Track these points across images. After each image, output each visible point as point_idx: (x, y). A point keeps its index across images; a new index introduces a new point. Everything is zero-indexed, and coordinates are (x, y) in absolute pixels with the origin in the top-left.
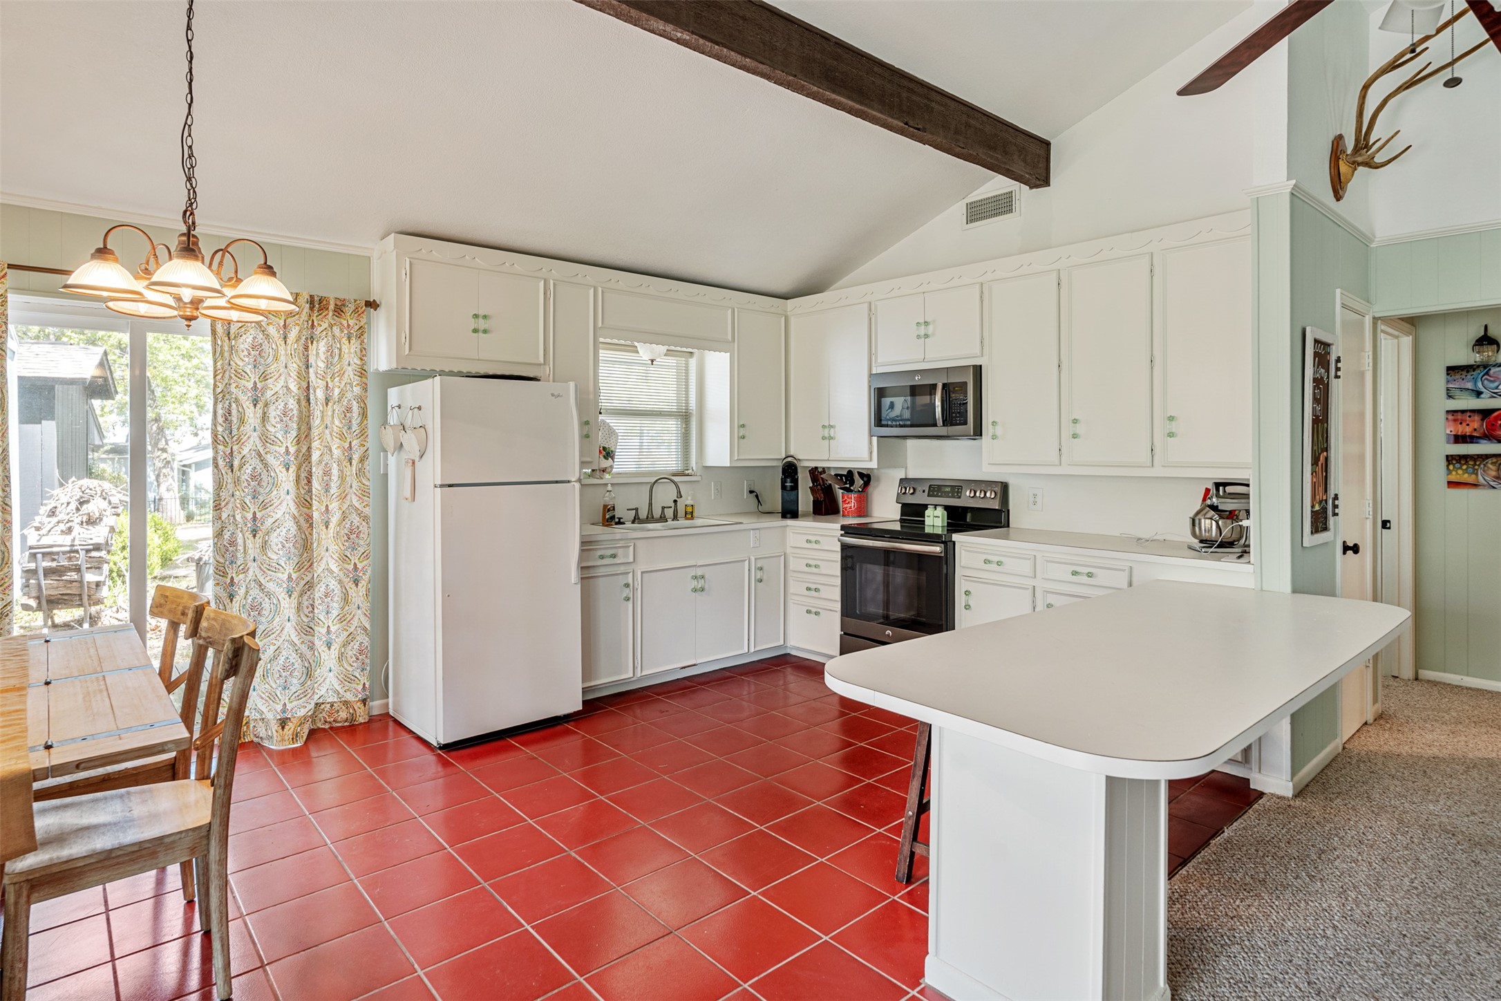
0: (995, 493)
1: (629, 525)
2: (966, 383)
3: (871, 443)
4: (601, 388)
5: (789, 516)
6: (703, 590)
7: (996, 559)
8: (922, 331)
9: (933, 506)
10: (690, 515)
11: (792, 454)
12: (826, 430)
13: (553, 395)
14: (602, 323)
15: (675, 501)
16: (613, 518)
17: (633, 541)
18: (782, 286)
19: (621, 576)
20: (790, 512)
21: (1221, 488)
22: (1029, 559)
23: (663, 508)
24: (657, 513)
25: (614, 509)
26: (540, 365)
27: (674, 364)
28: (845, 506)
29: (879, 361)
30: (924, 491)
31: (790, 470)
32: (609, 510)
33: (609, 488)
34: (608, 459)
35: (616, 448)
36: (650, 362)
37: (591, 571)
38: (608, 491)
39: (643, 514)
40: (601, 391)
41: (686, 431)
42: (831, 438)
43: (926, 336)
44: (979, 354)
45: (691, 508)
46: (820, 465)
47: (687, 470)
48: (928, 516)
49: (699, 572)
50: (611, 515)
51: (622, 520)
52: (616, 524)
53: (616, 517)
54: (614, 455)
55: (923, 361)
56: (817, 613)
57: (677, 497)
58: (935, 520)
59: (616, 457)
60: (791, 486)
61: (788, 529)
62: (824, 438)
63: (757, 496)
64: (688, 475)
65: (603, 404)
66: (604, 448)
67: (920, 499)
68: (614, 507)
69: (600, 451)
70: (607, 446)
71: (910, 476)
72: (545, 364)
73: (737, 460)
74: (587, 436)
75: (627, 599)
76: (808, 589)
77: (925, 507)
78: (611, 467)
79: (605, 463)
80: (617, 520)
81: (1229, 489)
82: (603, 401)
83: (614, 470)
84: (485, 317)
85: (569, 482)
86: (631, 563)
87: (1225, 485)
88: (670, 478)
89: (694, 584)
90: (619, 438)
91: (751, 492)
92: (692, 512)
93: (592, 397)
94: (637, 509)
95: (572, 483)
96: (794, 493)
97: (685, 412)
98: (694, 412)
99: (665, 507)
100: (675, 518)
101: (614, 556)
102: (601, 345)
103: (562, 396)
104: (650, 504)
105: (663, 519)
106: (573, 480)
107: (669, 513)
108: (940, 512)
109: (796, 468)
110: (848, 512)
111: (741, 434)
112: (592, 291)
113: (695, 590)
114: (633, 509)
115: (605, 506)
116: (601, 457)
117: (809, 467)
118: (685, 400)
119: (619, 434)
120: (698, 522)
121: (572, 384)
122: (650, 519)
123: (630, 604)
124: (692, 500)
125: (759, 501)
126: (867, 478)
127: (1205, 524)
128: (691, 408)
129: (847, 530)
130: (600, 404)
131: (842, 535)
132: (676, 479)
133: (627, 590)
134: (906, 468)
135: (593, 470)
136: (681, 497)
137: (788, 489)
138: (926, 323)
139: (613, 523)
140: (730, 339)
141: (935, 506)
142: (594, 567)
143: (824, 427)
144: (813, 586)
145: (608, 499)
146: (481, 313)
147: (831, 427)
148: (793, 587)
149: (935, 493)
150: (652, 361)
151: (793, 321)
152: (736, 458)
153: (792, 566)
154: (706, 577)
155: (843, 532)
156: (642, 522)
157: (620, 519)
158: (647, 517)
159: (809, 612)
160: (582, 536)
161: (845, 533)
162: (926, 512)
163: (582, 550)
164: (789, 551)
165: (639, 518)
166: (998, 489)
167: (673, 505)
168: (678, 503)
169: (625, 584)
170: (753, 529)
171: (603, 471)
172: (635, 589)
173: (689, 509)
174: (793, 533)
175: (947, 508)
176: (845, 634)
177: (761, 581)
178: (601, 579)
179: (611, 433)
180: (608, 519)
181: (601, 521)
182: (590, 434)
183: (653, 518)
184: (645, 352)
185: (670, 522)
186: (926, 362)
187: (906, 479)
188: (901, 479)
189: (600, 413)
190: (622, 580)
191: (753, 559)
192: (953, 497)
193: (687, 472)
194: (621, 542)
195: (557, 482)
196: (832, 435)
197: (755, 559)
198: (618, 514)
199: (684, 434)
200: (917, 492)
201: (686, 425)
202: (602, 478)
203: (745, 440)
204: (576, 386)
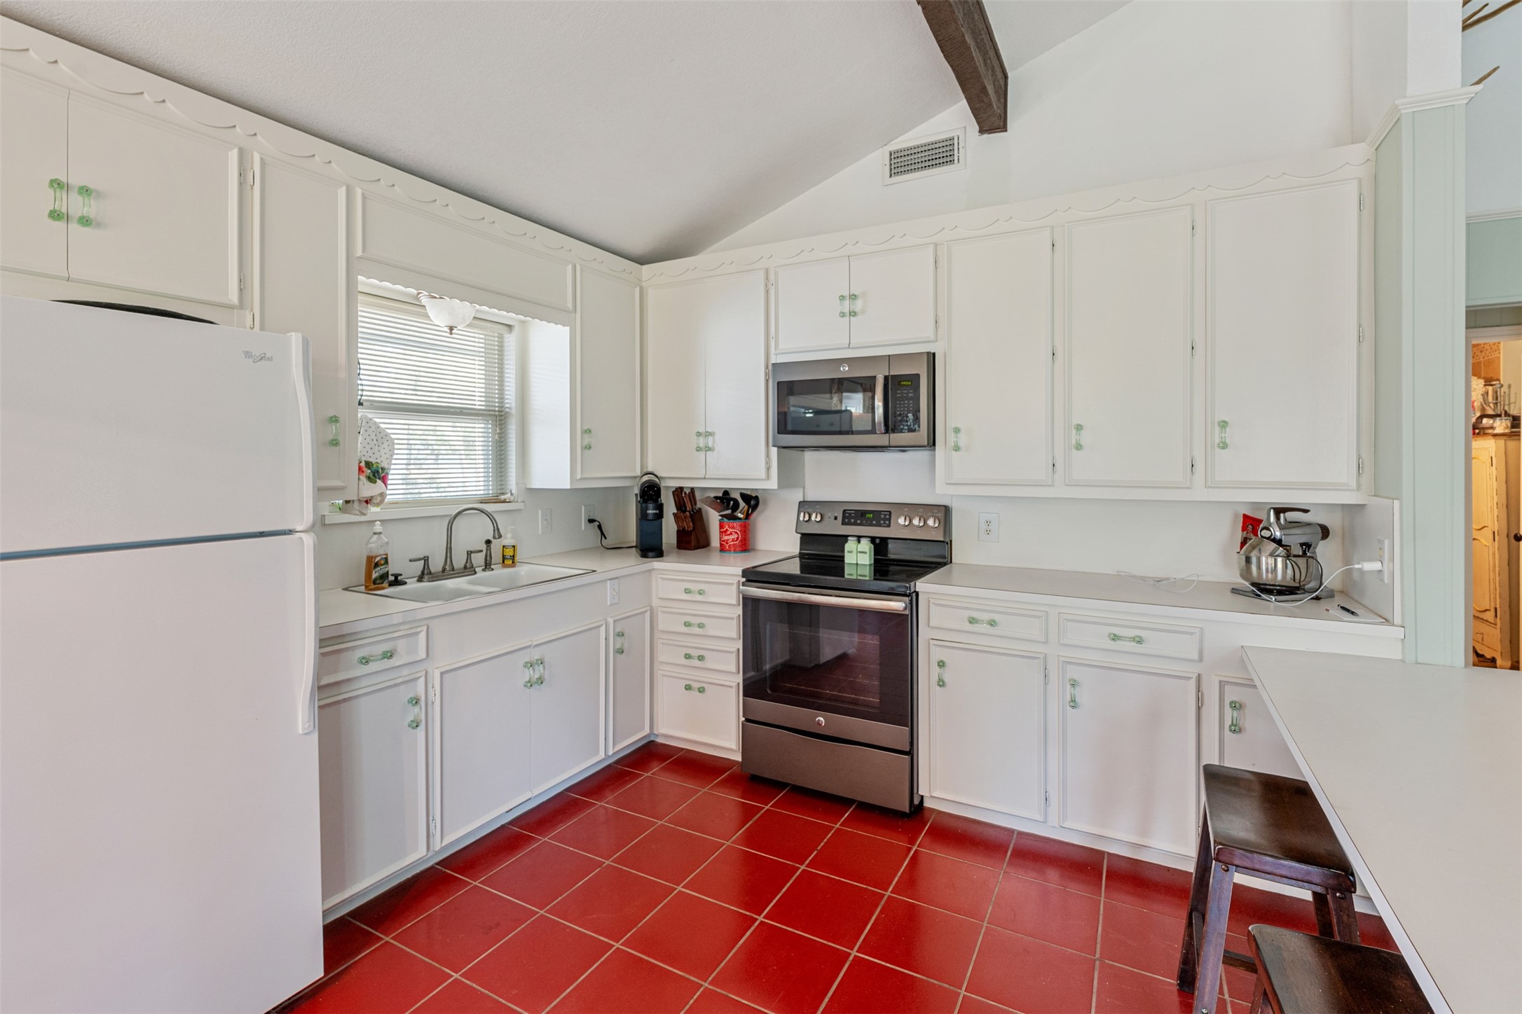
0: (939, 520)
1: (412, 585)
2: (917, 376)
3: (768, 455)
4: (361, 361)
5: (651, 554)
6: (541, 681)
7: (986, 616)
8: (846, 306)
9: (856, 538)
10: (509, 559)
11: (650, 469)
12: (701, 439)
13: (248, 354)
14: (364, 250)
15: (488, 542)
16: (384, 577)
17: (426, 622)
18: (639, 243)
19: (402, 687)
20: (650, 548)
21: (1282, 515)
22: (1039, 617)
23: (469, 553)
24: (459, 560)
25: (386, 562)
26: (230, 307)
27: (481, 341)
28: (726, 538)
29: (780, 347)
30: (836, 518)
31: (650, 492)
32: (377, 565)
33: (378, 527)
34: (375, 482)
35: (390, 464)
36: (447, 329)
37: (344, 688)
38: (375, 534)
39: (436, 565)
40: (362, 366)
41: (500, 438)
42: (708, 449)
43: (853, 314)
44: (932, 338)
45: (512, 550)
46: (687, 484)
47: (503, 494)
48: (849, 552)
49: (535, 655)
50: (381, 572)
51: (399, 578)
52: (391, 584)
53: (390, 573)
54: (387, 474)
55: (849, 348)
56: (701, 690)
57: (494, 538)
58: (858, 556)
59: (390, 477)
60: (654, 514)
61: (653, 574)
62: (699, 449)
63: (600, 527)
64: (504, 502)
65: (365, 393)
66: (368, 464)
67: (834, 527)
68: (386, 559)
69: (360, 469)
70: (372, 460)
71: (809, 498)
72: (242, 305)
73: (581, 479)
74: (334, 443)
75: (415, 725)
76: (688, 656)
77: (845, 538)
78: (383, 495)
79: (369, 490)
80: (392, 578)
81: (1291, 516)
82: (364, 382)
83: (388, 497)
84: (85, 191)
85: (290, 532)
86: (425, 659)
87: (1285, 510)
88: (480, 507)
89: (529, 674)
90: (396, 446)
91: (591, 521)
92: (513, 556)
93: (343, 375)
94: (426, 559)
95: (298, 535)
96: (656, 522)
97: (499, 411)
98: (513, 411)
99: (471, 552)
100: (488, 566)
101: (389, 655)
102: (360, 297)
103: (270, 359)
104: (449, 549)
105: (469, 569)
106: (298, 528)
107: (478, 559)
108: (866, 545)
109: (659, 490)
110: (729, 546)
111: (586, 443)
112: (342, 192)
113: (530, 684)
114: (420, 559)
115: (370, 559)
116: (363, 478)
117: (673, 487)
118: (498, 394)
119: (396, 441)
120: (522, 571)
121: (295, 339)
122: (448, 571)
123: (420, 732)
124: (512, 538)
125: (602, 534)
126: (752, 501)
127: (1267, 564)
128: (507, 405)
129: (752, 576)
130: (360, 387)
131: (744, 584)
132: (489, 508)
133: (416, 709)
134: (804, 488)
135: (347, 502)
136: (500, 536)
137: (650, 517)
138: (853, 297)
139: (385, 584)
140: (571, 308)
141: (859, 538)
142: (349, 680)
143: (699, 434)
144: (695, 653)
145: (375, 547)
146: (76, 181)
147: (709, 434)
148: (663, 655)
149: (853, 520)
150: (451, 329)
151: (651, 294)
152: (579, 477)
153: (662, 625)
154: (546, 660)
155: (744, 580)
156: (434, 577)
157: (396, 576)
158: (444, 570)
159: (688, 688)
160: (320, 629)
161: (748, 581)
162: (847, 546)
163: (323, 655)
164: (655, 602)
165: (430, 573)
166: (941, 515)
167: (484, 547)
168: (492, 546)
169: (410, 701)
170: (610, 580)
171: (367, 502)
172: (430, 702)
173: (509, 552)
174: (663, 579)
175: (873, 539)
176: (747, 720)
177: (621, 651)
178: (363, 699)
179: (382, 438)
180: (376, 579)
181: (363, 581)
182: (340, 439)
183: (453, 570)
184: (439, 313)
185: (481, 574)
186: (853, 348)
187: (804, 501)
188: (800, 502)
189: (360, 404)
190: (405, 693)
191: (611, 621)
192: (879, 525)
193: (503, 497)
194: (402, 627)
195: (262, 534)
196: (710, 446)
197: (614, 621)
198: (393, 568)
199: (497, 442)
200: (826, 518)
201: (501, 429)
202: (364, 514)
203: (591, 451)
204: (306, 343)
